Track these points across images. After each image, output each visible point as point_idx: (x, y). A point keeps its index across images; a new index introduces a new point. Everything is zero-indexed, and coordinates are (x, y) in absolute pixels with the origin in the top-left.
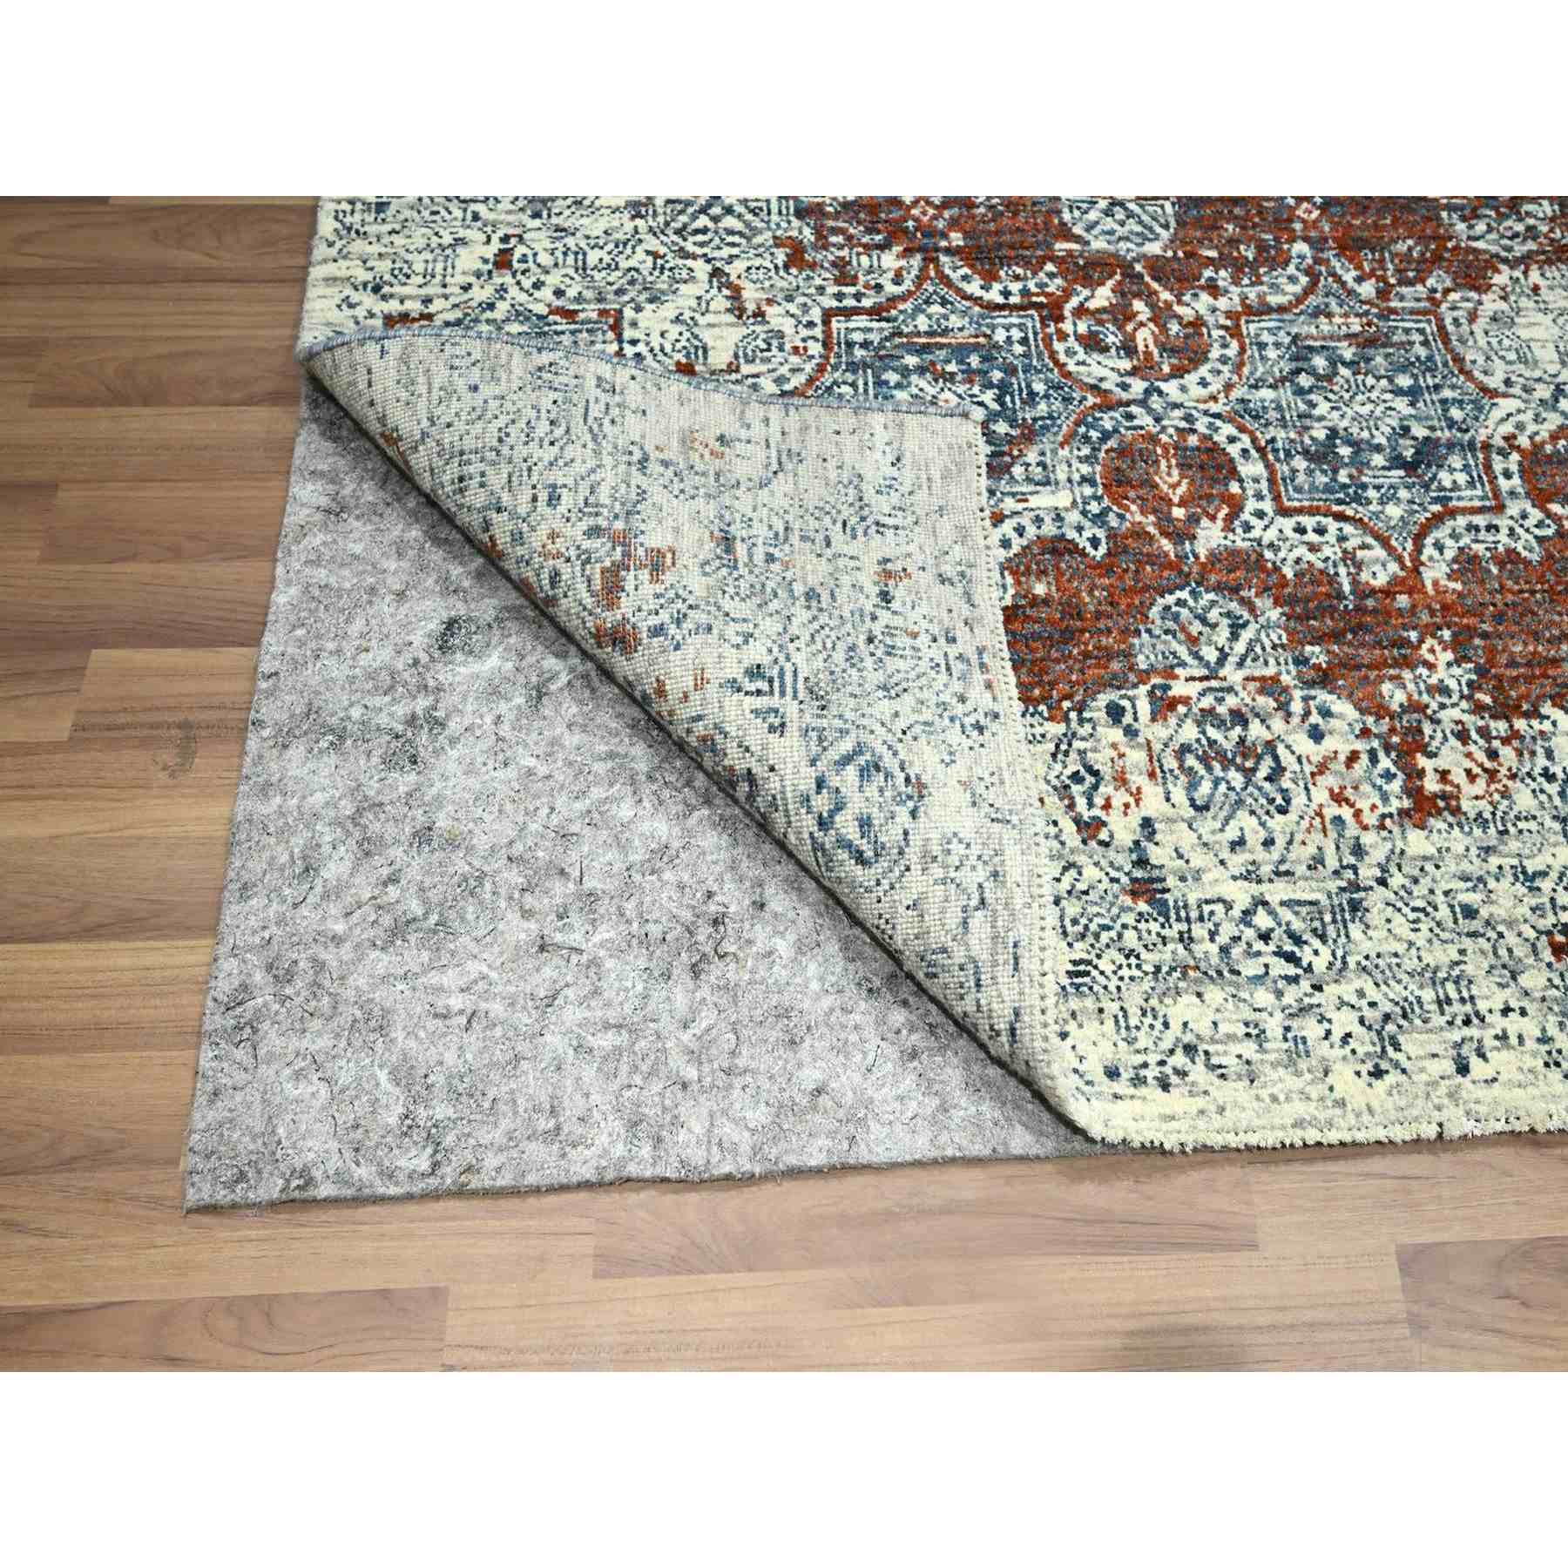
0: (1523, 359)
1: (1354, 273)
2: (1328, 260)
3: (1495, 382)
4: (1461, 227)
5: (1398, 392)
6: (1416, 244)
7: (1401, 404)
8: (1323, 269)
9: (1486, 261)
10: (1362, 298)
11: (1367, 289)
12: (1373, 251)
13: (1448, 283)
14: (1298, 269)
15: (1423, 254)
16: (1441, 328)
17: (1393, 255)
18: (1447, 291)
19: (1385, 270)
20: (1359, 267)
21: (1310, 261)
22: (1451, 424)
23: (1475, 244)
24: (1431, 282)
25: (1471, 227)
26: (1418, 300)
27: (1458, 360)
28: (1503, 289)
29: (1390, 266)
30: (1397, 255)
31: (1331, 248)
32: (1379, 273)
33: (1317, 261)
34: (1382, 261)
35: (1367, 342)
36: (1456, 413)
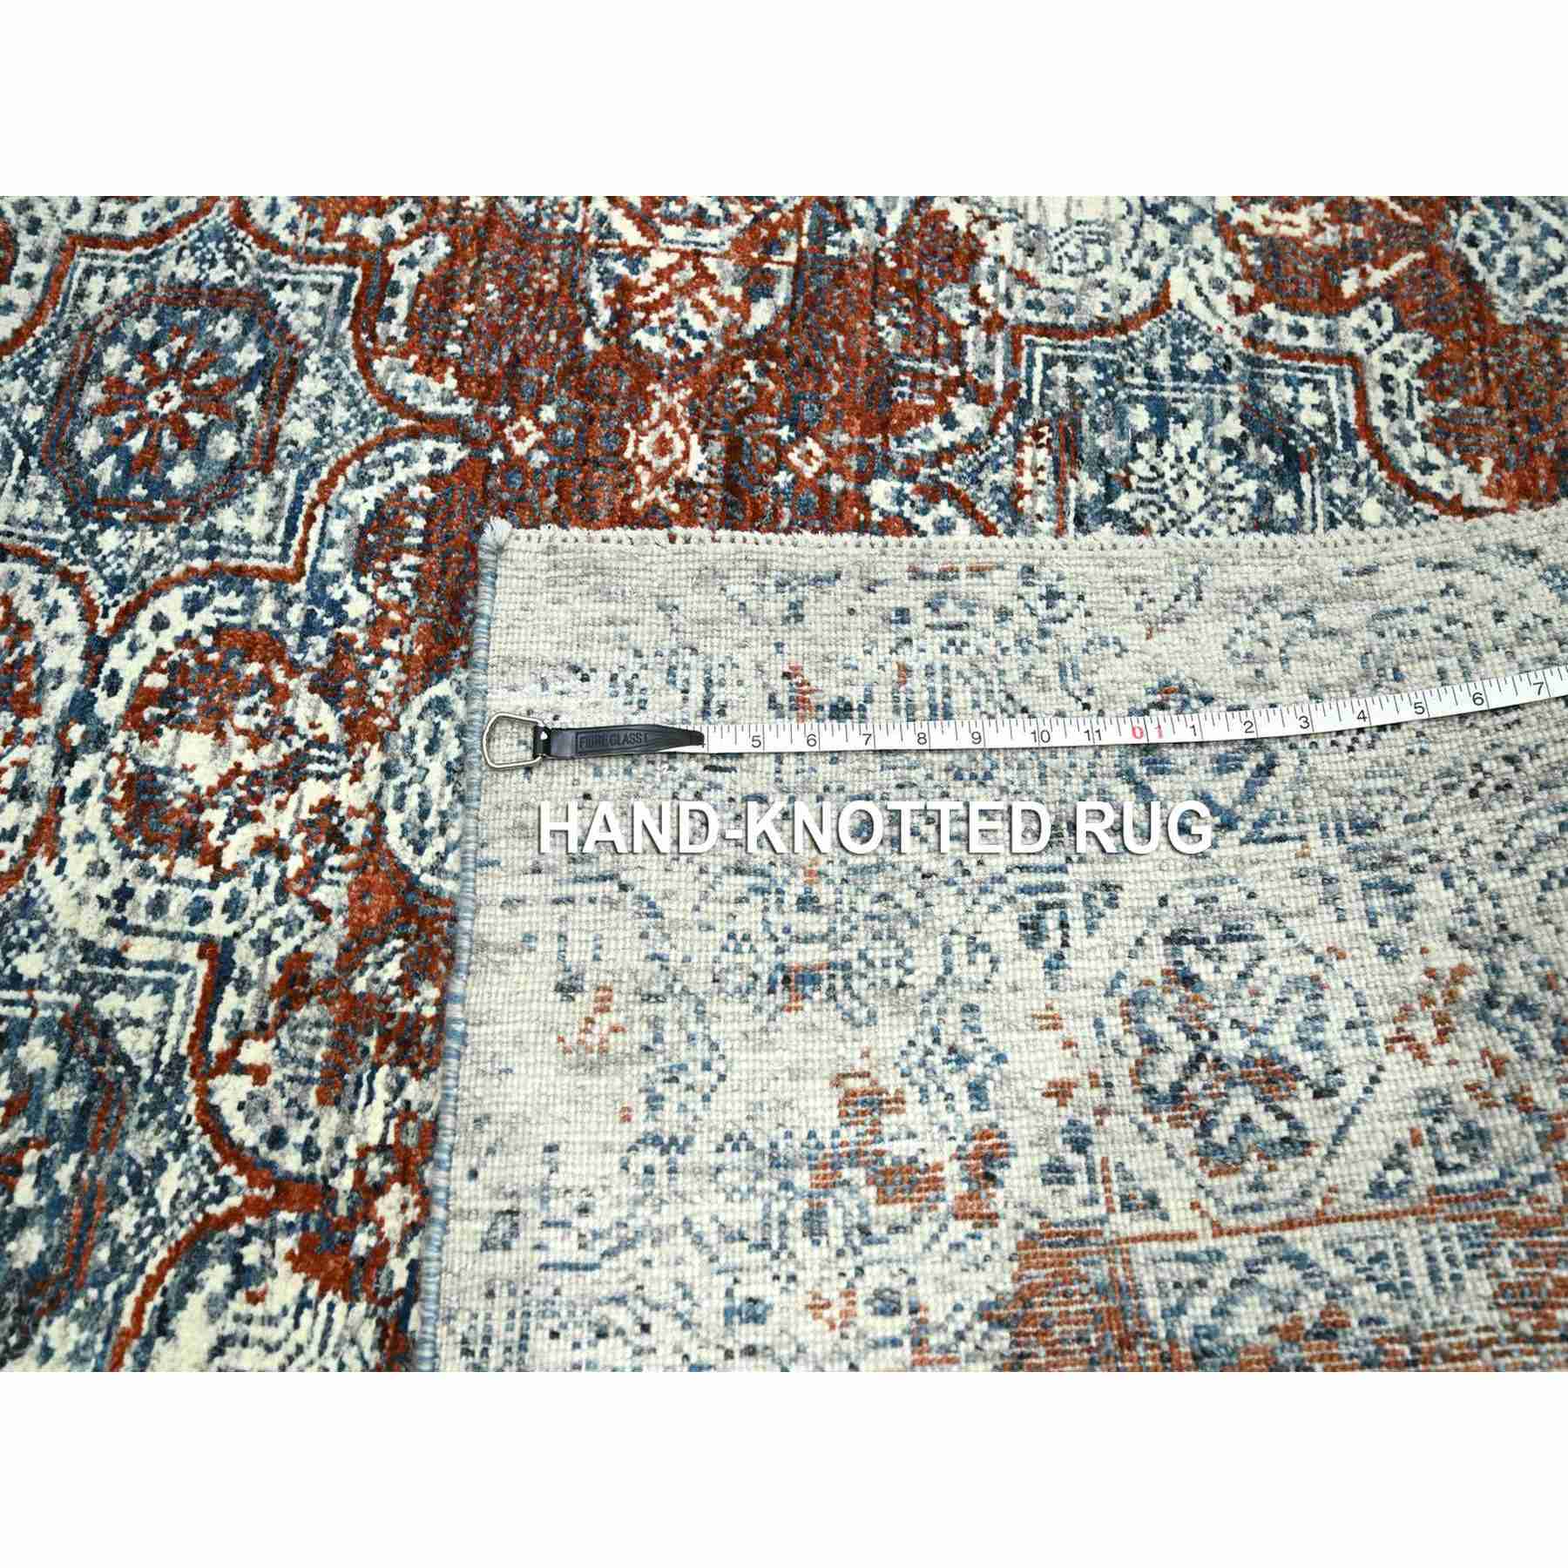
0: (1104, 240)
1: (936, 425)
2: (908, 457)
3: (1142, 293)
4: (857, 234)
5: (1160, 434)
6: (886, 311)
7: (1185, 438)
8: (924, 471)
9: (924, 223)
10: (984, 428)
11: (970, 417)
12: (894, 381)
13: (964, 291)
14: (925, 512)
15: (907, 309)
16: (1046, 330)
17: (905, 352)
18: (975, 296)
19: (932, 376)
20: (925, 414)
21: (908, 488)
22: (1216, 375)
23: (892, 227)
24: (958, 315)
25: (860, 221)
26: (990, 346)
27: (1101, 327)
28: (976, 219)
29: (927, 365)
30: (904, 347)
31: (885, 444)
32: (938, 386)
33: (909, 474)
34: (916, 375)
35: (1069, 451)
36: (1200, 363)
